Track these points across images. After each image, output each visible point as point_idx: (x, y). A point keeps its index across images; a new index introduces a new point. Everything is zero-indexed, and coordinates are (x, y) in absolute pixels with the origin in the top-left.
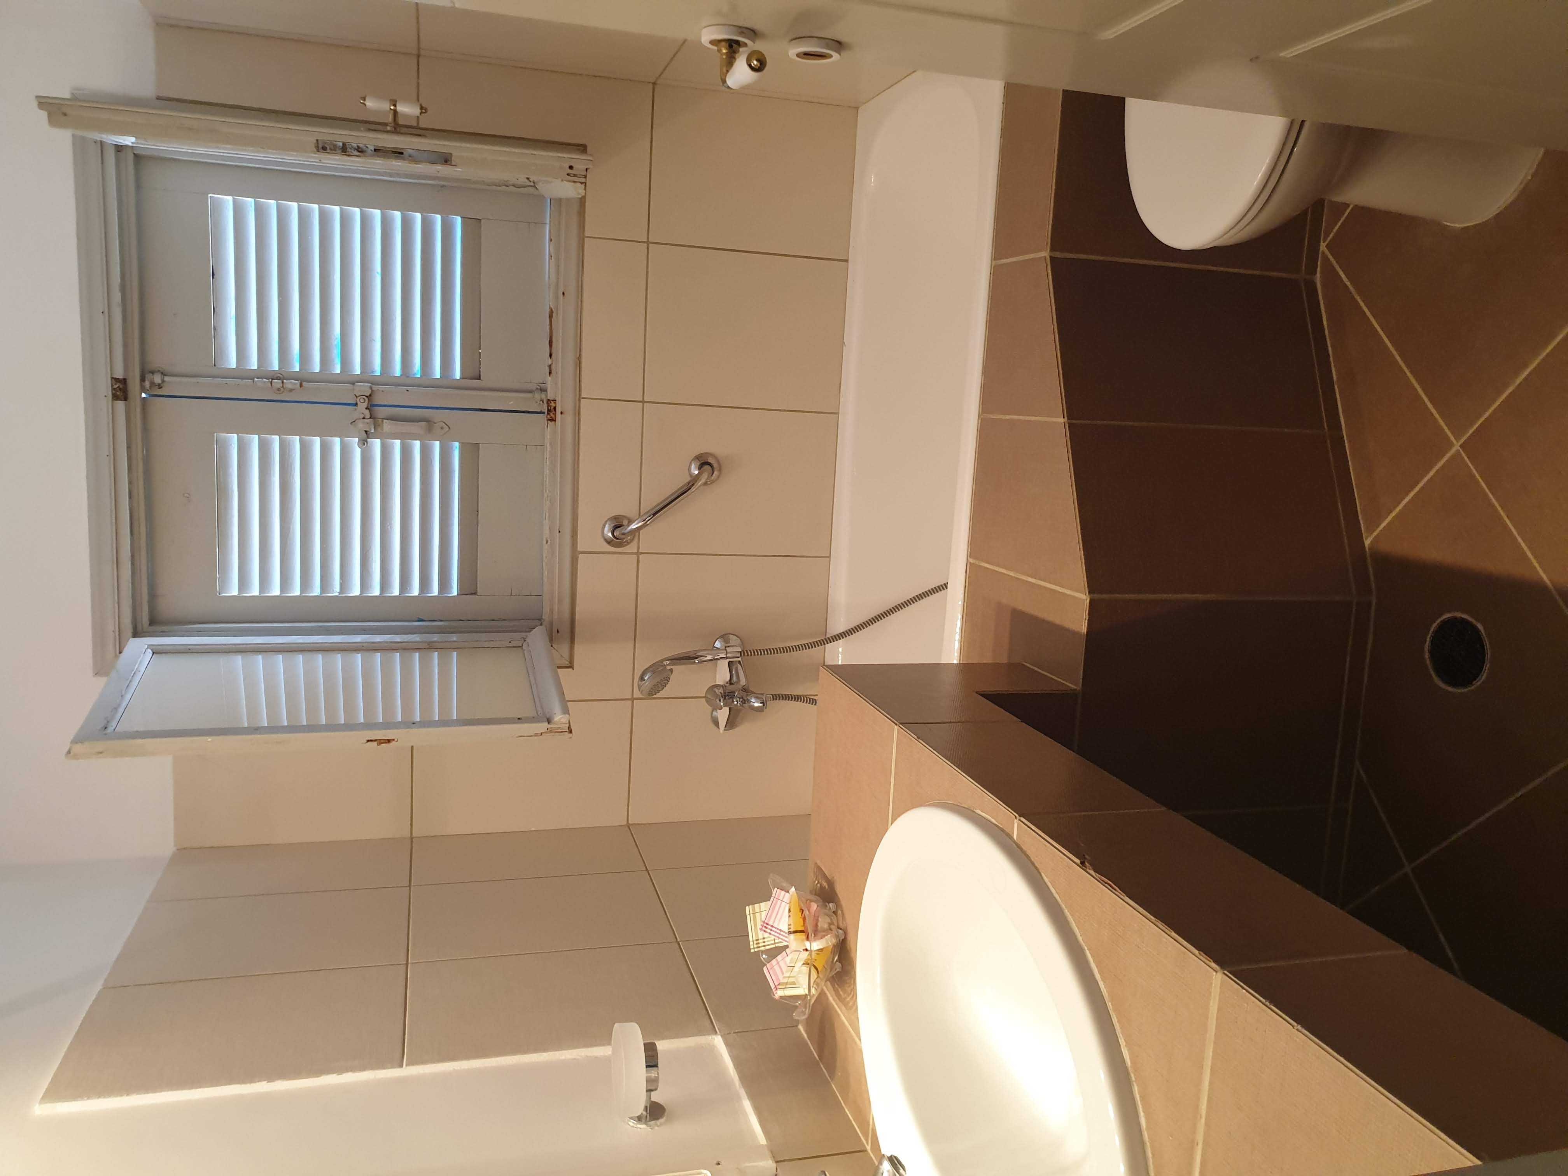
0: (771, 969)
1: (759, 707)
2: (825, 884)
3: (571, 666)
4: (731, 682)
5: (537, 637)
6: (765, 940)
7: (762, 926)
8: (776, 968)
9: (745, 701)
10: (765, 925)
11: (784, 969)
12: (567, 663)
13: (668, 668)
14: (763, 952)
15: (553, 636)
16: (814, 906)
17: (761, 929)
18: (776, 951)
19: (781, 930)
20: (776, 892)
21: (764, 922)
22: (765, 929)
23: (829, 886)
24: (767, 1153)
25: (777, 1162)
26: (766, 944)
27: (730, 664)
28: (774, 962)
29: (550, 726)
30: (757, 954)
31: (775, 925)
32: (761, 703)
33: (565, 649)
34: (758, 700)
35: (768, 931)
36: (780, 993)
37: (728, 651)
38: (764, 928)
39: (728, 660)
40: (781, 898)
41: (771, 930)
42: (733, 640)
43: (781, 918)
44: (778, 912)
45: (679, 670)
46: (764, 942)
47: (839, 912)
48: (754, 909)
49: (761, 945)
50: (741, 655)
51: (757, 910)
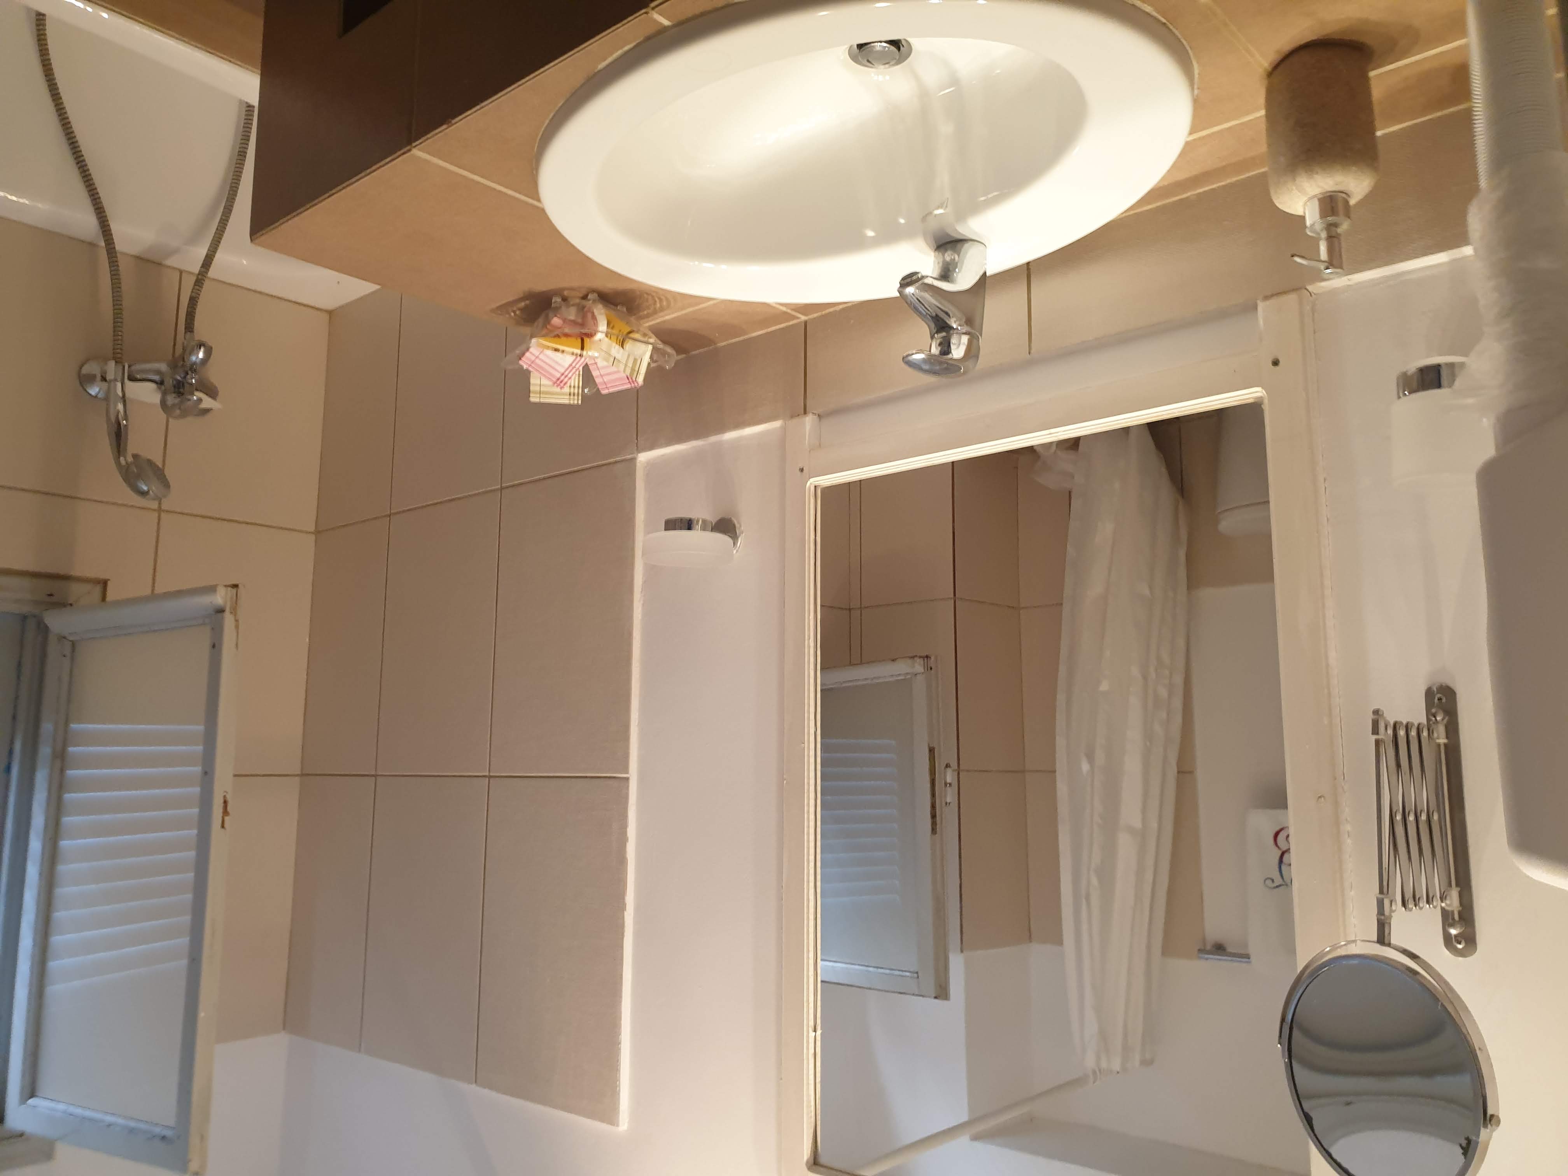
0: (606, 384)
1: (205, 353)
2: (522, 304)
3: (104, 583)
4: (160, 383)
5: (56, 622)
6: (572, 385)
7: (557, 386)
8: (606, 379)
9: (193, 369)
10: (558, 382)
11: (614, 369)
12: (98, 589)
13: (130, 459)
14: (583, 391)
15: (61, 604)
16: (556, 321)
17: (561, 388)
18: (587, 375)
19: (571, 365)
20: (524, 363)
21: (554, 383)
22: (563, 382)
23: (527, 300)
24: (795, 421)
25: (805, 412)
26: (576, 385)
27: (132, 379)
28: (598, 380)
29: (228, 610)
30: (584, 396)
31: (562, 371)
32: (200, 348)
33: (76, 590)
34: (195, 351)
35: (566, 380)
36: (640, 380)
37: (112, 377)
38: (562, 385)
39: (126, 380)
40: (533, 358)
41: (566, 376)
42: (91, 368)
43: (557, 363)
44: (549, 365)
45: (134, 446)
46: (574, 387)
47: (566, 293)
48: (535, 392)
49: (576, 391)
50: (121, 362)
51: (538, 389)
